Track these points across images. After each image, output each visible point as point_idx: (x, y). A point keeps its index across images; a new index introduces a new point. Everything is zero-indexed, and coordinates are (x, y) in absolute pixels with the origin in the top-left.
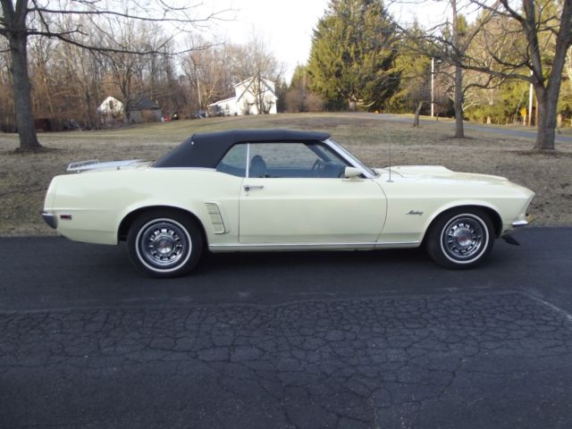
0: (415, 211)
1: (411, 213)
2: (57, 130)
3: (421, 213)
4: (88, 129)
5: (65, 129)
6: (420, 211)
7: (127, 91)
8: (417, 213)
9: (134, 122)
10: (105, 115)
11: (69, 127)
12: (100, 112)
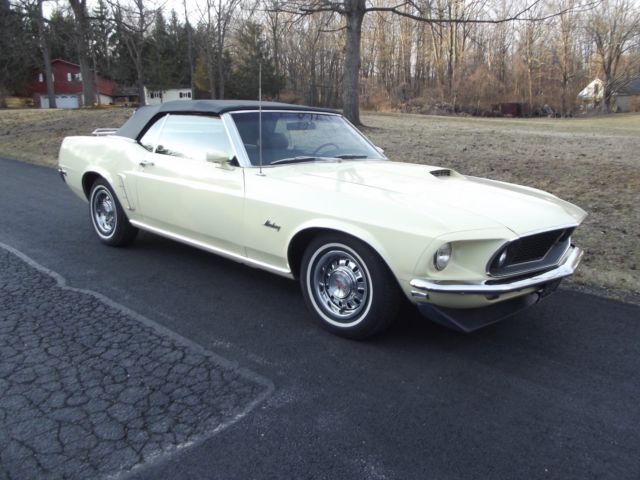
0: (272, 223)
1: (267, 224)
2: (527, 116)
3: (278, 228)
4: (557, 116)
5: (536, 115)
6: (277, 224)
7: (612, 72)
8: (273, 226)
9: (619, 110)
10: (587, 101)
11: (541, 112)
12: (581, 97)
